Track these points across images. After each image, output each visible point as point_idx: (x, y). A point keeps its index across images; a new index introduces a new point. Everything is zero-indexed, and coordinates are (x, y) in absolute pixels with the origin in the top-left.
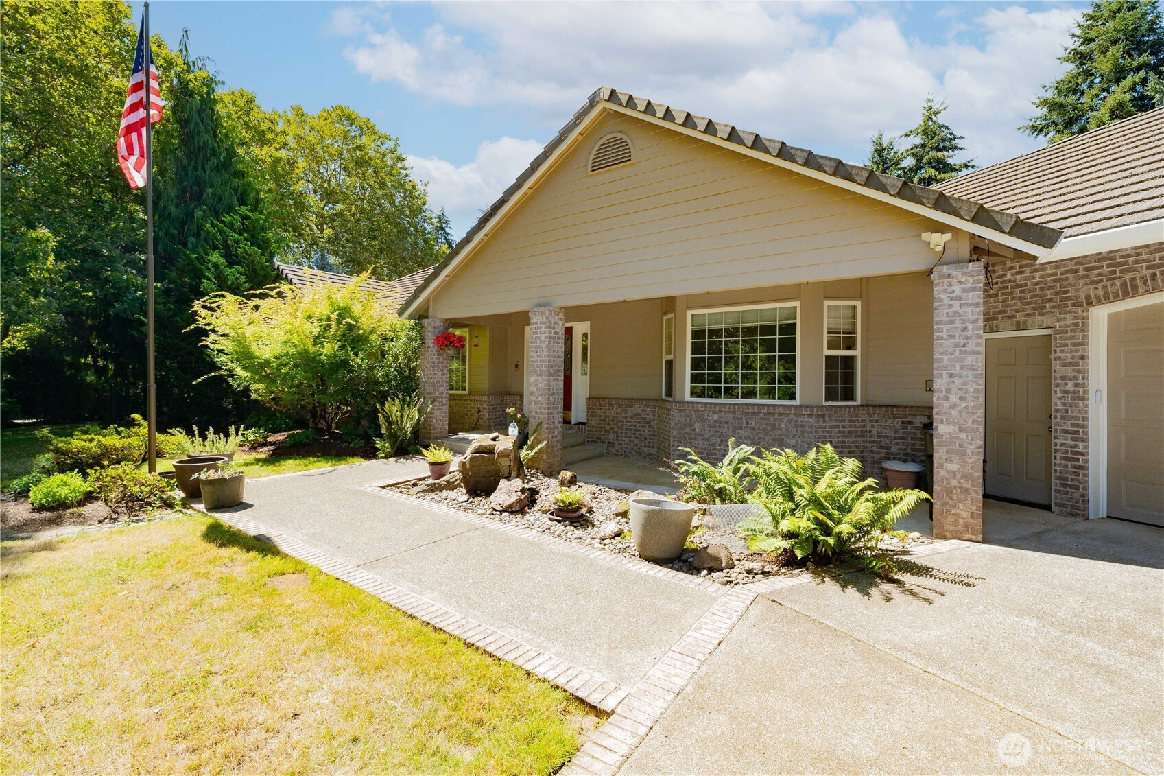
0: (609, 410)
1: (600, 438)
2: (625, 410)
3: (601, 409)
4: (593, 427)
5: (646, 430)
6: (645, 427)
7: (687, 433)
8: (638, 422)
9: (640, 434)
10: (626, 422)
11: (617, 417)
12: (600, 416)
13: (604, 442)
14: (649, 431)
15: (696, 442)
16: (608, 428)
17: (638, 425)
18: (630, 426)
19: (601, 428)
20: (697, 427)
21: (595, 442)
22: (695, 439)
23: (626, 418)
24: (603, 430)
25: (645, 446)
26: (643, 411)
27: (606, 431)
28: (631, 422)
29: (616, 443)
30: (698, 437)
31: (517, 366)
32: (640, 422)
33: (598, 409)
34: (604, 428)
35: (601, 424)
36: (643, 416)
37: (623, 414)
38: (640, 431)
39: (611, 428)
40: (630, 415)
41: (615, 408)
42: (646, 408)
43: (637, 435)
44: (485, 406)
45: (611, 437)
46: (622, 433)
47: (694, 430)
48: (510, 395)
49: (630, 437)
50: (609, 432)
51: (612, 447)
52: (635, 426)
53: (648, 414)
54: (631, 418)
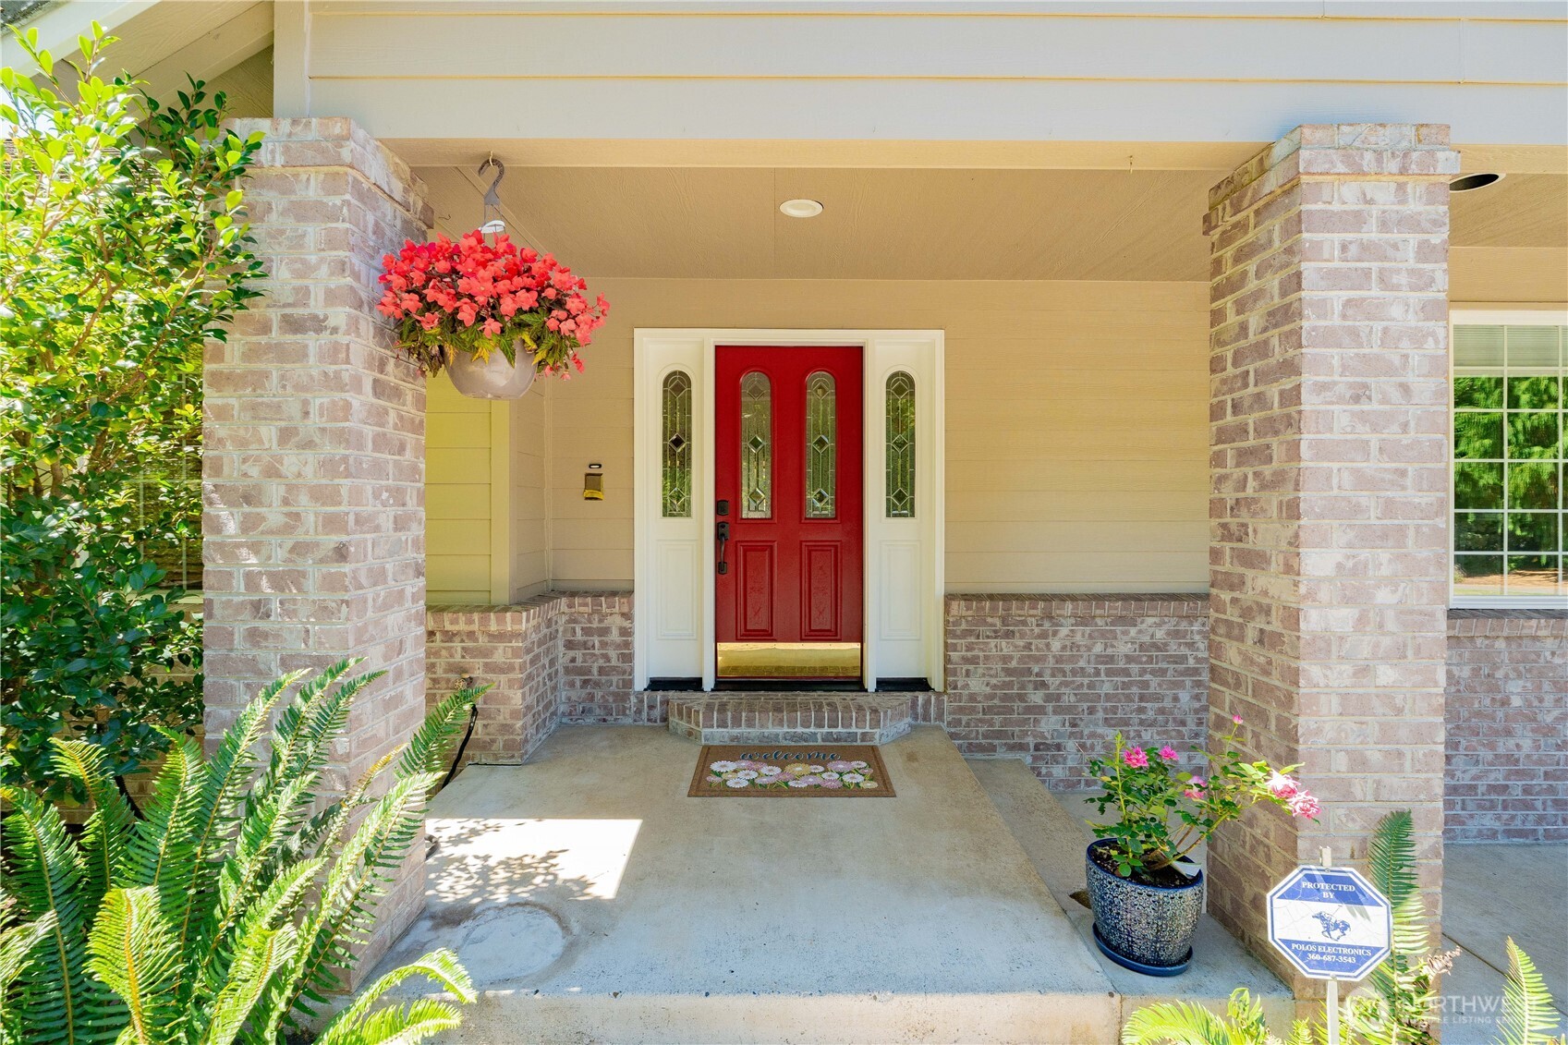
0: (1043, 635)
1: (999, 734)
2: (1103, 634)
3: (1009, 635)
4: (972, 698)
5: (1185, 697)
6: (1180, 685)
7: (1478, 714)
8: (1153, 672)
9: (1162, 711)
10: (1109, 673)
11: (1073, 659)
12: (1006, 659)
13: (1022, 747)
14: (1197, 697)
15: (1511, 742)
16: (1037, 698)
17: (1154, 682)
18: (1125, 685)
19: (1006, 698)
20: (1516, 691)
21: (981, 749)
22: (1508, 733)
23: (1111, 659)
24: (1017, 705)
25: (1182, 747)
26: (1175, 634)
27: (1029, 710)
28: (1126, 672)
29: (1071, 745)
30: (1518, 727)
31: (593, 480)
32: (1163, 672)
33: (996, 635)
34: (1022, 698)
35: (1009, 685)
36: (1173, 649)
37: (1098, 648)
38: (1158, 698)
39: (1048, 698)
40: (1123, 648)
41: (1064, 631)
42: (1184, 626)
43: (1150, 714)
44: (499, 656)
45: (1050, 725)
46: (1092, 711)
47: (1505, 703)
48: (573, 594)
49: (1126, 723)
50: (1040, 710)
51: (1055, 760)
52: (1145, 685)
53: (1191, 645)
54: (1129, 659)
